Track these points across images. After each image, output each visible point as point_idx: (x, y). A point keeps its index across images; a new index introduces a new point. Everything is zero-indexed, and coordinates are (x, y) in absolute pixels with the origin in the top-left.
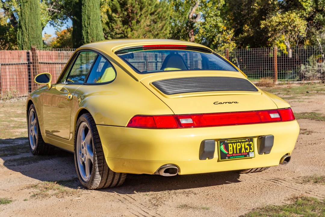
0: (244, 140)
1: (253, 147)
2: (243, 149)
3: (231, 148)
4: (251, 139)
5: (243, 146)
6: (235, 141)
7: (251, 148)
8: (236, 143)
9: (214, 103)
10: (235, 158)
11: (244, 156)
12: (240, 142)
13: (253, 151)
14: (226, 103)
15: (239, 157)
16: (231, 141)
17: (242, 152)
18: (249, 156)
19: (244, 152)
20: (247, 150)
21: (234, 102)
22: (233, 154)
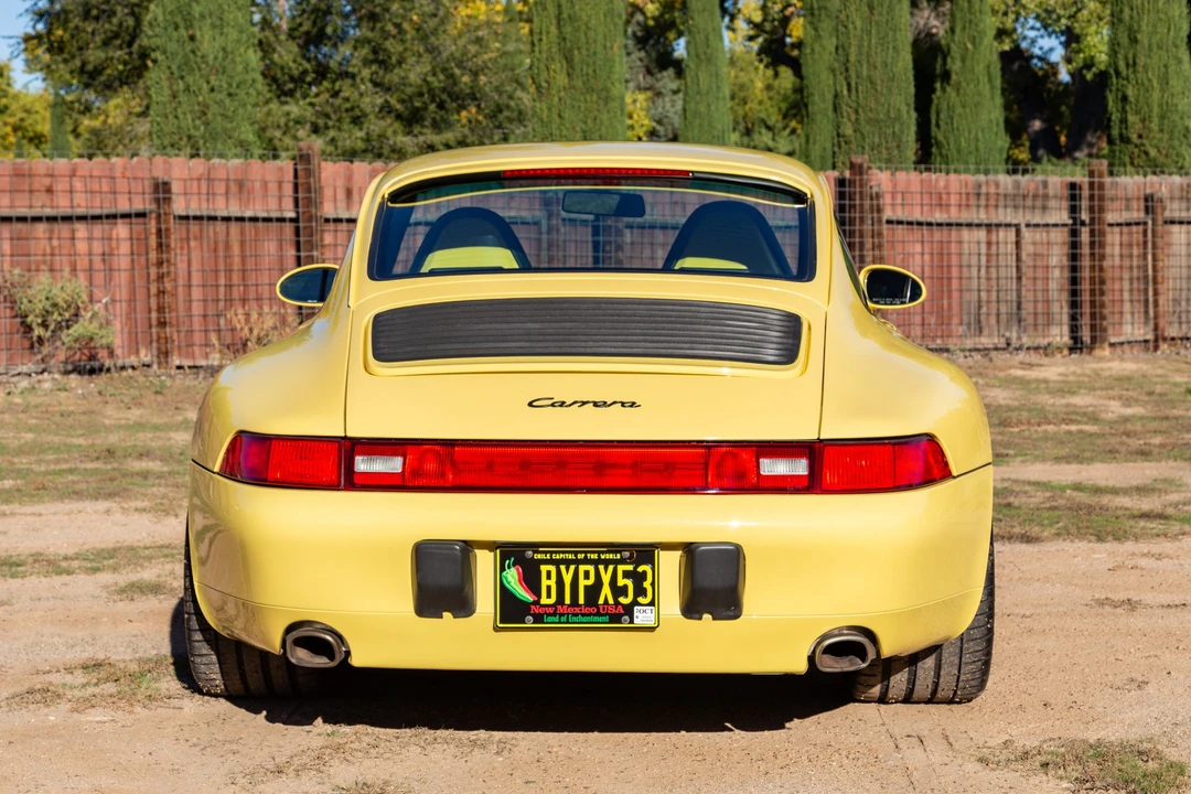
0: (611, 556)
1: (653, 584)
2: (606, 591)
3: (553, 582)
4: (644, 553)
5: (606, 578)
6: (571, 557)
7: (645, 590)
8: (578, 562)
9: (530, 404)
10: (568, 622)
11: (606, 618)
12: (596, 563)
13: (652, 603)
14: (584, 403)
15: (586, 619)
16: (551, 553)
17: (601, 601)
18: (632, 621)
19: (611, 601)
20: (626, 596)
21: (623, 404)
22: (559, 607)
